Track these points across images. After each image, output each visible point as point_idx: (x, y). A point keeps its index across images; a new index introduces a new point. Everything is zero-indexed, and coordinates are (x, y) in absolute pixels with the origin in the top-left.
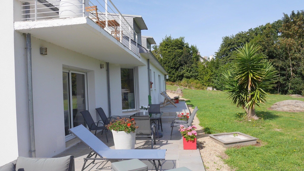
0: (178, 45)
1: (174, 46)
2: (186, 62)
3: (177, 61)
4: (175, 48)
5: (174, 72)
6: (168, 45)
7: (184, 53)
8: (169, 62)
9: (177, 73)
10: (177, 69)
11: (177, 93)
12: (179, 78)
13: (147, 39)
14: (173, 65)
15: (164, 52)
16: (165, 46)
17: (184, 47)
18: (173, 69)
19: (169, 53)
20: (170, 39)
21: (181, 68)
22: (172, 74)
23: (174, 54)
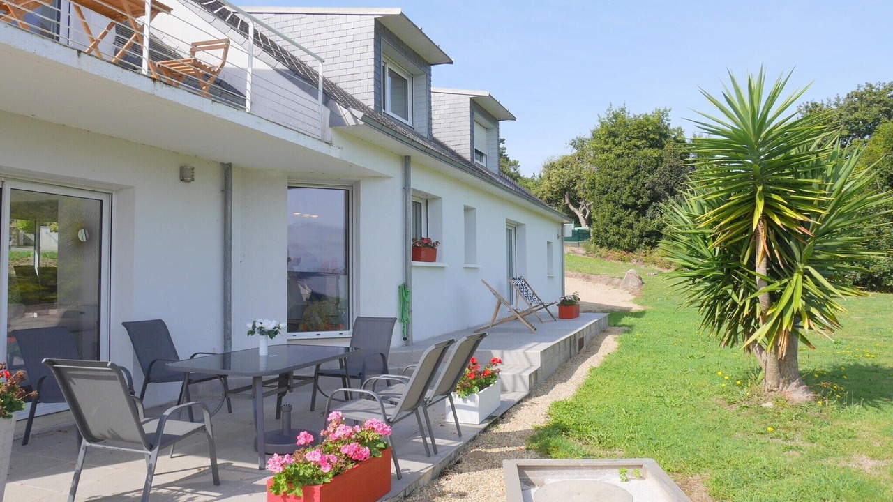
0: (649, 135)
1: (634, 138)
2: (672, 188)
3: (644, 185)
4: (639, 144)
5: (632, 219)
6: (615, 136)
7: (665, 159)
8: (617, 188)
9: (641, 225)
10: (642, 211)
11: (625, 288)
12: (646, 239)
13: (471, 100)
14: (628, 196)
15: (604, 156)
16: (608, 137)
17: (668, 140)
18: (630, 210)
19: (619, 161)
20: (623, 117)
21: (655, 207)
22: (625, 227)
23: (634, 162)
